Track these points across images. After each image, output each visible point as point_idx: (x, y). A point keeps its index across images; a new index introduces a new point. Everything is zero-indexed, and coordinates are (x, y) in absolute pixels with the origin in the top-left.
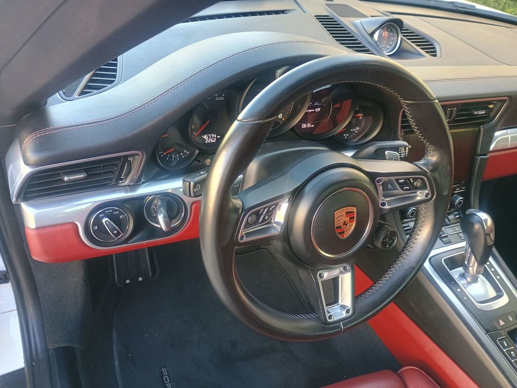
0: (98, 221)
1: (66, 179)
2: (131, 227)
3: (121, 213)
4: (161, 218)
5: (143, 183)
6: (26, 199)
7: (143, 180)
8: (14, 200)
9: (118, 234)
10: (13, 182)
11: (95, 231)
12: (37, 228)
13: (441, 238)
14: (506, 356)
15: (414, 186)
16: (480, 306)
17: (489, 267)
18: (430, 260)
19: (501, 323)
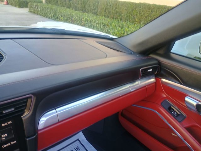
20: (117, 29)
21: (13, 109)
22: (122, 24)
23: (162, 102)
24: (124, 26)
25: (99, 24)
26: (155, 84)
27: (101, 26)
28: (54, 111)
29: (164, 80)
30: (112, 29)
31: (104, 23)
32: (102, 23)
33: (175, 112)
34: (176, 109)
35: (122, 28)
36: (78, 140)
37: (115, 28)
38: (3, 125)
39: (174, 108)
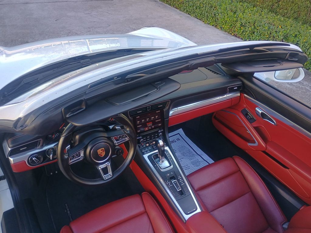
0: (31, 159)
1: (21, 149)
2: (42, 159)
3: (39, 156)
4: (51, 156)
5: (44, 146)
6: (10, 156)
7: (44, 145)
8: (7, 157)
9: (38, 162)
10: (6, 152)
11: (31, 162)
12: (14, 164)
13: (153, 148)
14: (167, 185)
15: (123, 137)
16: (162, 170)
17: (169, 156)
18: (148, 157)
19: (168, 175)
20: (228, 15)
21: (162, 106)
22: (236, 7)
23: (242, 110)
24: (238, 10)
25: (203, 4)
26: (239, 97)
27: (206, 7)
28: (177, 108)
29: (245, 95)
30: (221, 13)
31: (211, 3)
32: (207, 4)
33: (250, 116)
34: (250, 115)
35: (235, 13)
36: (179, 134)
37: (226, 12)
38: (157, 112)
39: (250, 114)
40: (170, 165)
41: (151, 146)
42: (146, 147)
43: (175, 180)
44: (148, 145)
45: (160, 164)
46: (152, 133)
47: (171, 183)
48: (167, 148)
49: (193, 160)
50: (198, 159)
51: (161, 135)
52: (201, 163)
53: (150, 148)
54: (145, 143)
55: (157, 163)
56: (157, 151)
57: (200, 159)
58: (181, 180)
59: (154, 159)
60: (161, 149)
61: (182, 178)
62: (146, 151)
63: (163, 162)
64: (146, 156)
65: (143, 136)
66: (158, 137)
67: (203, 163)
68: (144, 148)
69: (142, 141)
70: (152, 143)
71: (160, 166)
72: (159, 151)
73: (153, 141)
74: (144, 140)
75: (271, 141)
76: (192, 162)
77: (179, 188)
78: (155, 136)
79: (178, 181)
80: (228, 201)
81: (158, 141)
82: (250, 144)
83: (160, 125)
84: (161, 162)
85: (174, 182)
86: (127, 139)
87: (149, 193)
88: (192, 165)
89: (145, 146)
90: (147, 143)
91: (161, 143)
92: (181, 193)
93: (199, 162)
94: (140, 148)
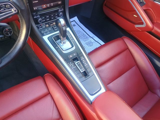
13: (54, 29)
14: (70, 67)
15: (5, 7)
16: (64, 52)
17: (71, 37)
18: (48, 38)
19: (71, 56)
36: (74, 21)
40: (73, 47)
41: (51, 27)
42: (46, 28)
43: (78, 61)
44: (47, 26)
45: (61, 45)
46: (51, 13)
47: (75, 65)
48: (68, 29)
49: (87, 41)
50: (91, 40)
51: (61, 15)
52: (94, 44)
53: (50, 29)
54: (44, 23)
55: (58, 45)
56: (58, 32)
57: (93, 41)
58: (84, 61)
59: (55, 40)
60: (63, 29)
61: (85, 59)
62: (46, 33)
63: (64, 43)
64: (46, 38)
65: (42, 15)
66: (58, 16)
67: (95, 43)
68: (44, 29)
69: (40, 21)
70: (52, 24)
71: (62, 47)
72: (60, 32)
73: (53, 22)
74: (43, 19)
75: (156, 22)
76: (86, 43)
77: (82, 69)
78: (54, 15)
79: (81, 62)
80: (120, 74)
81: (58, 20)
82: (137, 26)
83: (60, 3)
84: (62, 43)
85: (77, 63)
86: (13, 11)
87: (52, 75)
88: (87, 45)
89: (44, 27)
90: (46, 24)
91: (62, 21)
92: (85, 74)
93: (92, 42)
94: (39, 29)
